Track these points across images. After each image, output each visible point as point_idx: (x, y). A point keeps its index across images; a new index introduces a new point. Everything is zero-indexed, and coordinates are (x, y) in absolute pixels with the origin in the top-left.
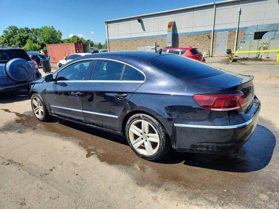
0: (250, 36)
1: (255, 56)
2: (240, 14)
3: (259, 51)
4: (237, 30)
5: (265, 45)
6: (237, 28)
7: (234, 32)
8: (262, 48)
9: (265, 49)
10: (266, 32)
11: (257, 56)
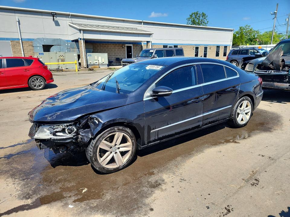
0: (38, 48)
1: (56, 67)
2: (19, 24)
3: (58, 63)
4: (21, 40)
5: (62, 58)
6: (20, 39)
7: (17, 42)
8: (60, 60)
9: (63, 61)
10: (53, 46)
11: (58, 67)
